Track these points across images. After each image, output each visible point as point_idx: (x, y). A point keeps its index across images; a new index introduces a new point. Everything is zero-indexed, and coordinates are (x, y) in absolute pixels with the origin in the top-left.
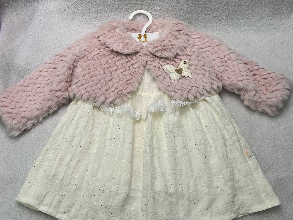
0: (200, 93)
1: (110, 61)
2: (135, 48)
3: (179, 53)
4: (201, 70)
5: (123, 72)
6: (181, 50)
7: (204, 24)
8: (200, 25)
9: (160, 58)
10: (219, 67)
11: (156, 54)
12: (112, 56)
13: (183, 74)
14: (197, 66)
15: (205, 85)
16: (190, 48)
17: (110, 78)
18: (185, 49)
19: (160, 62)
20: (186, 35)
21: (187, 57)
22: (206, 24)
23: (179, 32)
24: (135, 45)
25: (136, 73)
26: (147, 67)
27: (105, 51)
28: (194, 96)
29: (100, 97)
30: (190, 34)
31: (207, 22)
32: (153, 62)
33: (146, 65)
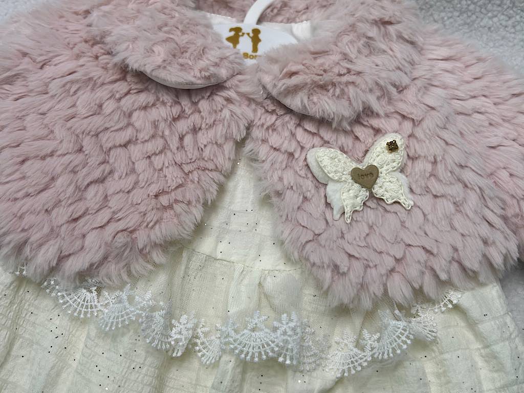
0: (436, 276)
1: (109, 106)
2: (212, 69)
3: (376, 106)
4: (451, 183)
5: (155, 154)
6: (384, 94)
7: (465, 15)
8: (451, 17)
9: (302, 117)
10: (515, 179)
11: (288, 102)
12: (122, 87)
13: (378, 190)
14: (439, 166)
15: (459, 245)
16: (419, 91)
17: (97, 174)
18: (400, 92)
19: (299, 133)
20: (407, 41)
21: (400, 124)
22: (474, 17)
23: (382, 28)
24: (213, 55)
25: (202, 164)
26: (249, 146)
27: (97, 66)
28: (414, 288)
29: (41, 245)
30: (420, 40)
31: (478, 9)
32: (274, 130)
33: (244, 140)
